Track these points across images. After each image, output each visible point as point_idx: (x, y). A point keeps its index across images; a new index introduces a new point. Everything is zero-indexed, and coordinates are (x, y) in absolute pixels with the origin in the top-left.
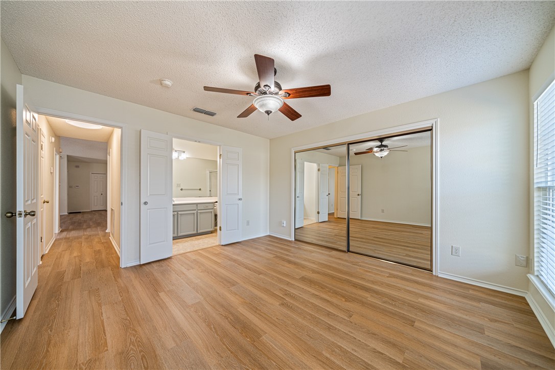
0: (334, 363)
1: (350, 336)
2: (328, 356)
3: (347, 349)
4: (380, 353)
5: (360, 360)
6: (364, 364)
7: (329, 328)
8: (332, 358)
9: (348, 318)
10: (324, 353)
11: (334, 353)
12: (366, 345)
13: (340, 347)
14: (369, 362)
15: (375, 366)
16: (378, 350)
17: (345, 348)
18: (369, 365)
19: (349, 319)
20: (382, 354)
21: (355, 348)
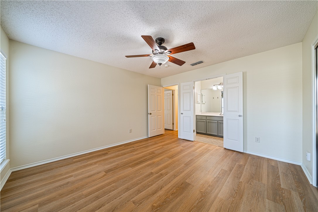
0: (108, 186)
1: (119, 197)
2: (112, 185)
3: (111, 193)
4: (100, 207)
5: (103, 196)
6: (100, 197)
7: (128, 189)
8: (110, 186)
9: (133, 201)
10: (114, 184)
11: (112, 187)
12: (109, 203)
13: (114, 190)
14: (99, 200)
15: (96, 201)
16: (102, 208)
17: (113, 192)
18: (98, 199)
19: (131, 200)
20: (99, 208)
21: (110, 196)
